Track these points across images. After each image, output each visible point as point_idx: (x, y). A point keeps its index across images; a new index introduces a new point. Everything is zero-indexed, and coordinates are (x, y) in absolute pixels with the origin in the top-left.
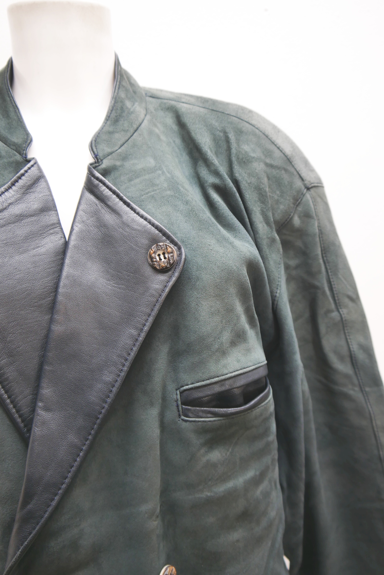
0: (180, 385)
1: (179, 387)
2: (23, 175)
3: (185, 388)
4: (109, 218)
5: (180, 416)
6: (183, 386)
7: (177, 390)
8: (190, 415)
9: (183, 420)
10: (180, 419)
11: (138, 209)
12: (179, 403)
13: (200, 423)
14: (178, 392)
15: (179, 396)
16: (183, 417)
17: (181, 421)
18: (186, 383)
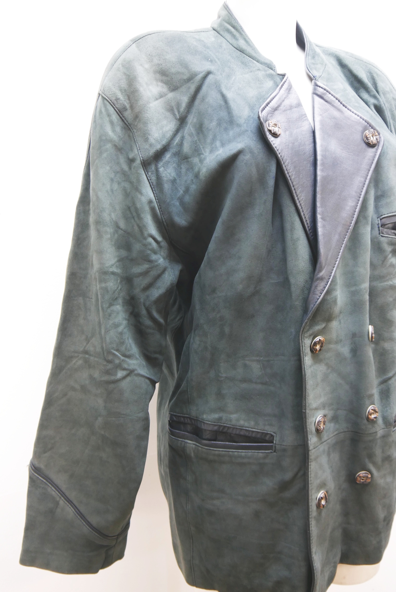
0: (380, 215)
1: (379, 216)
2: (285, 82)
3: (384, 216)
4: (336, 113)
5: (379, 233)
6: (382, 216)
7: (378, 218)
8: (385, 233)
9: (382, 236)
10: (380, 236)
11: (353, 110)
12: (380, 225)
13: (390, 238)
14: (379, 219)
15: (379, 222)
16: (381, 234)
17: (380, 237)
18: (384, 213)
